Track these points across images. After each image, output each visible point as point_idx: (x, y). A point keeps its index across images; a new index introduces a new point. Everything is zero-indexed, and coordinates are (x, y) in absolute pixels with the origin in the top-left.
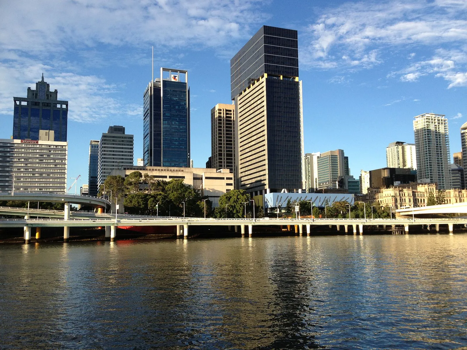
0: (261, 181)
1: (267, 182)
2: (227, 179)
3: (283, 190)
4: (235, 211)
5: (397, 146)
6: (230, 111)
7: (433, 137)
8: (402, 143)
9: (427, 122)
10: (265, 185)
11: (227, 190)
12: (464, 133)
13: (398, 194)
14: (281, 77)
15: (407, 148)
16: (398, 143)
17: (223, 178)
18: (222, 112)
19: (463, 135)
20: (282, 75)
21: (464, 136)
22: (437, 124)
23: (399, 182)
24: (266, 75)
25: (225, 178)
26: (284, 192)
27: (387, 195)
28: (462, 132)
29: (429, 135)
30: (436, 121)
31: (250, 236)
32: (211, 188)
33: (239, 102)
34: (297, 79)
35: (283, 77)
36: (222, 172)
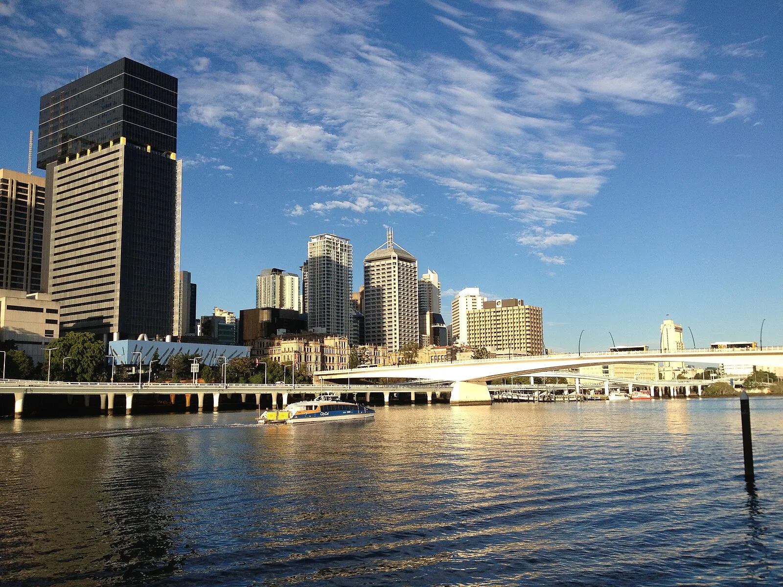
0: (102, 318)
1: (115, 321)
2: (49, 311)
3: (141, 336)
5: (273, 275)
6: (26, 185)
7: (333, 269)
8: (281, 271)
9: (327, 246)
10: (112, 325)
11: (47, 332)
12: (368, 267)
13: (303, 349)
14: (149, 148)
15: (288, 279)
16: (276, 271)
17: (41, 310)
18: (9, 184)
19: (367, 270)
20: (150, 145)
21: (369, 271)
22: (339, 250)
23: (285, 331)
24: (123, 140)
25: (45, 311)
26: (143, 339)
27: (287, 350)
28: (367, 265)
29: (329, 266)
30: (339, 245)
31: (128, 412)
32: (19, 327)
33: (56, 176)
34: (173, 156)
35: (151, 149)
36: (37, 298)
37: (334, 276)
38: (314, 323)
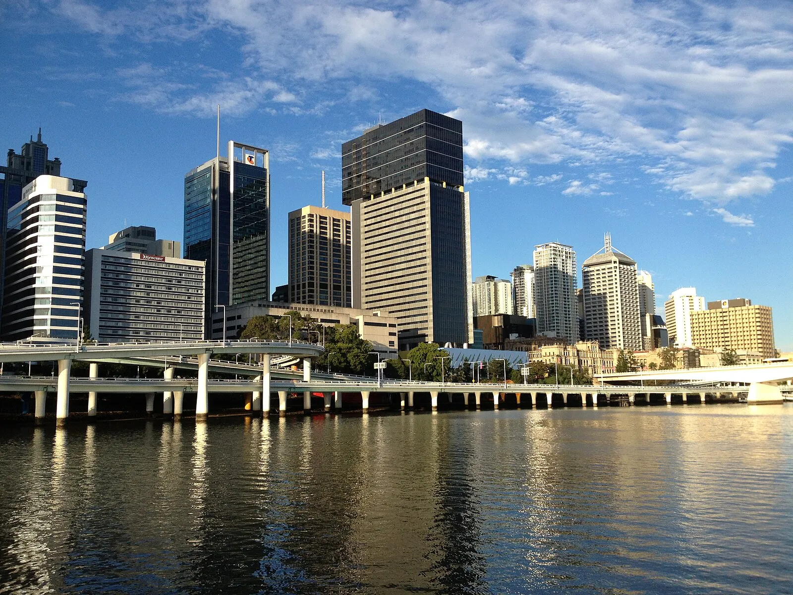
1: (430, 332)
2: (390, 326)
3: (447, 343)
4: (434, 373)
5: (488, 282)
6: (326, 219)
8: (493, 278)
9: (554, 254)
10: (427, 336)
11: (389, 342)
12: (588, 272)
13: (563, 354)
14: (444, 184)
15: (501, 285)
16: (490, 278)
17: (385, 325)
18: (315, 219)
19: (586, 274)
20: (445, 181)
21: (588, 276)
22: (564, 258)
23: (517, 335)
24: (427, 179)
25: (388, 325)
26: (448, 346)
27: (548, 354)
28: (586, 270)
29: (556, 273)
30: (564, 253)
32: (373, 340)
33: (364, 210)
34: (461, 189)
35: (446, 184)
36: (379, 315)
37: (560, 282)
38: (544, 328)
